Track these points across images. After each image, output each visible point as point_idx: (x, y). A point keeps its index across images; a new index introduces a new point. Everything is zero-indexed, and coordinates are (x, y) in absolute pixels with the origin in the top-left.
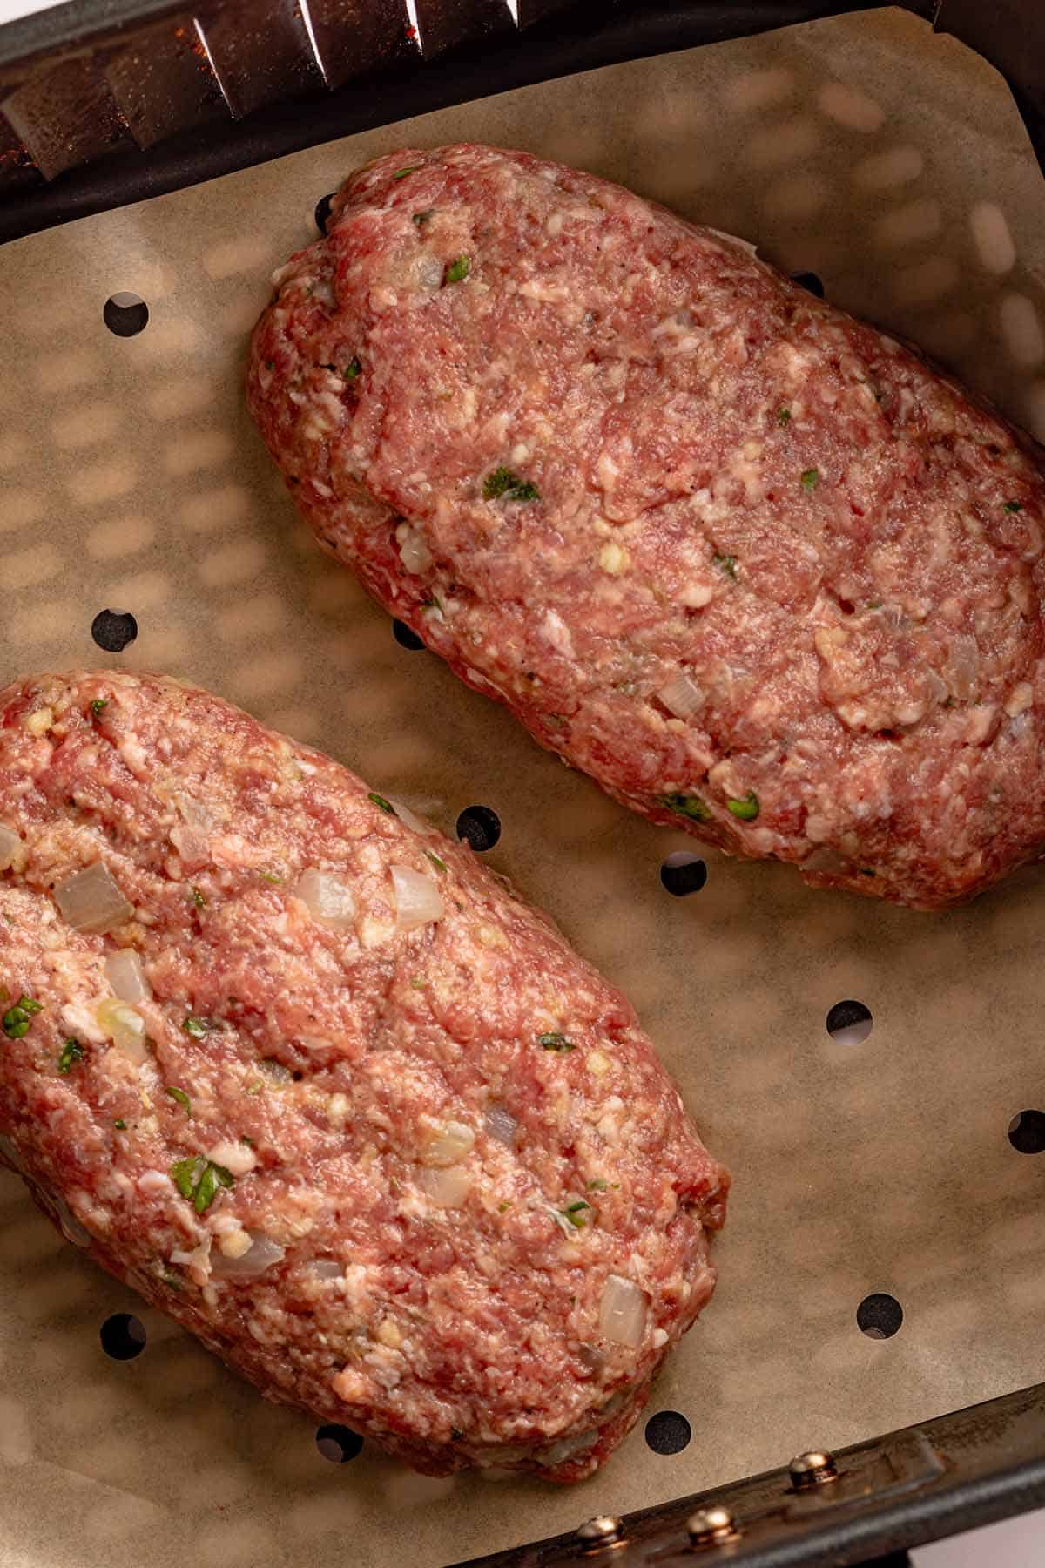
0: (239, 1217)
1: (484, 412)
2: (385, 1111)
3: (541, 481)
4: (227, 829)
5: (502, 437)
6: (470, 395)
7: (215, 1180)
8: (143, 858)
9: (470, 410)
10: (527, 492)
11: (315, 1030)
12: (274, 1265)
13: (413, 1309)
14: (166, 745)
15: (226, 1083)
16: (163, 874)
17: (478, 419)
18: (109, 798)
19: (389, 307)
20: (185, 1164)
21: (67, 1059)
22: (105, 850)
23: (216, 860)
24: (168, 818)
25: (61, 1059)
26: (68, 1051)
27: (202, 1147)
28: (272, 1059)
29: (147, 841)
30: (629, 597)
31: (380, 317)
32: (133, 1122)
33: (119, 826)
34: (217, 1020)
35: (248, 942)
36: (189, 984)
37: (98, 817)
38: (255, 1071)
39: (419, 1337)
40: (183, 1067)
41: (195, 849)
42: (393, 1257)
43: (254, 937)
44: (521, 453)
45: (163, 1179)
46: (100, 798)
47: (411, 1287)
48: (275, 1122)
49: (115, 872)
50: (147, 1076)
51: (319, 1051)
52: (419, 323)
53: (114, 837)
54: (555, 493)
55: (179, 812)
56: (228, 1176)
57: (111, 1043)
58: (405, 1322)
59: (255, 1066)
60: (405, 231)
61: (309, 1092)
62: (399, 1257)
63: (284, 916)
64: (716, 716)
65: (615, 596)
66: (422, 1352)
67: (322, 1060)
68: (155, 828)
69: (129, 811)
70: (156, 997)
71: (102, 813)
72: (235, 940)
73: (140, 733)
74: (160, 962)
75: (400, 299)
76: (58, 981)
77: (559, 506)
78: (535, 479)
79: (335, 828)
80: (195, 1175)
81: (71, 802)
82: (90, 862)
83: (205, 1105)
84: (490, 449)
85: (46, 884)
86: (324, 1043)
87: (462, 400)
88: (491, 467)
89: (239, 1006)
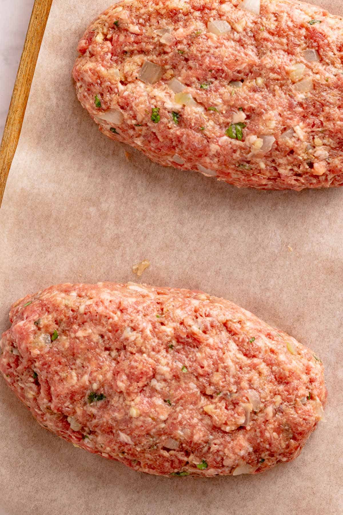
0: (255, 134)
1: (80, 376)
2: (275, 73)
3: (105, 393)
4: (176, 30)
5: (87, 383)
6: (74, 373)
7: (239, 128)
8: (157, 53)
9: (75, 378)
10: (101, 397)
11: (239, 63)
12: (274, 143)
13: (320, 129)
14: (141, 21)
15: (224, 96)
16: (165, 53)
17: (78, 380)
18: (135, 45)
19: (38, 355)
20: (228, 130)
21: (176, 118)
22: (145, 58)
23: (178, 39)
24: (156, 39)
25: (174, 119)
26: (174, 116)
27: (229, 120)
28: (233, 81)
29: (155, 48)
30: (144, 422)
31: (36, 358)
32: (205, 125)
33: (144, 50)
34: (209, 80)
35: (204, 53)
36: (194, 75)
37: (136, 52)
38: (230, 88)
39: (327, 136)
40: (208, 99)
41: (170, 41)
42: (304, 116)
43: (205, 50)
44: (95, 386)
45: (225, 138)
46: (133, 46)
47: (315, 122)
48: (245, 98)
49: (152, 61)
50: (200, 109)
51: (245, 68)
52: (49, 357)
53: (145, 53)
54: (110, 395)
55: (158, 35)
56: (242, 125)
57: (184, 106)
58: (320, 135)
59: (229, 87)
60: (32, 329)
61: (248, 83)
62: (306, 115)
63: (209, 40)
64: (184, 445)
65: (140, 423)
66: (330, 140)
67: (247, 71)
68: (155, 44)
69: (143, 44)
70: (188, 85)
71: (136, 50)
72: (199, 55)
73: (133, 23)
74: (182, 75)
75: (40, 351)
76: (158, 99)
77: (112, 399)
78: (102, 393)
79: (208, 9)
80: (234, 130)
81: (125, 52)
82: (142, 64)
83: (222, 107)
84: (85, 388)
85: (134, 78)
86: (244, 65)
87: (71, 376)
88: (88, 392)
89: (213, 71)
